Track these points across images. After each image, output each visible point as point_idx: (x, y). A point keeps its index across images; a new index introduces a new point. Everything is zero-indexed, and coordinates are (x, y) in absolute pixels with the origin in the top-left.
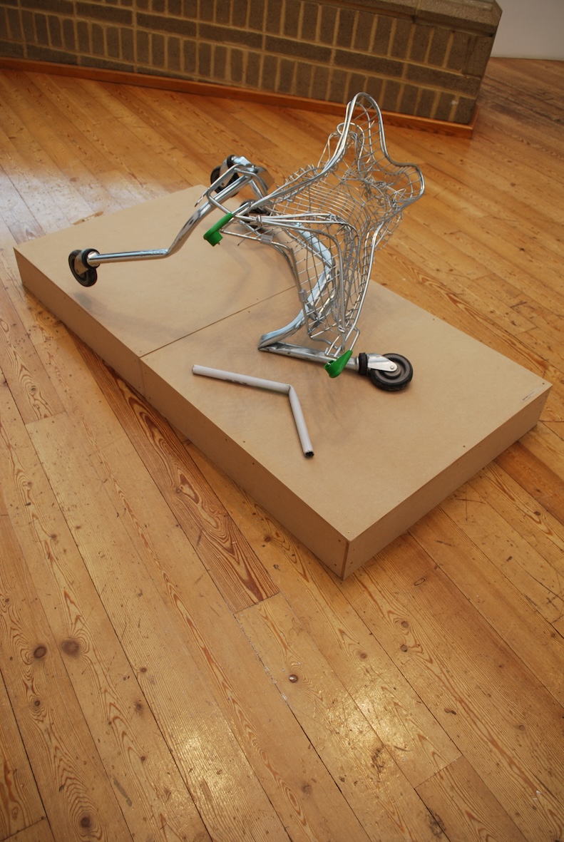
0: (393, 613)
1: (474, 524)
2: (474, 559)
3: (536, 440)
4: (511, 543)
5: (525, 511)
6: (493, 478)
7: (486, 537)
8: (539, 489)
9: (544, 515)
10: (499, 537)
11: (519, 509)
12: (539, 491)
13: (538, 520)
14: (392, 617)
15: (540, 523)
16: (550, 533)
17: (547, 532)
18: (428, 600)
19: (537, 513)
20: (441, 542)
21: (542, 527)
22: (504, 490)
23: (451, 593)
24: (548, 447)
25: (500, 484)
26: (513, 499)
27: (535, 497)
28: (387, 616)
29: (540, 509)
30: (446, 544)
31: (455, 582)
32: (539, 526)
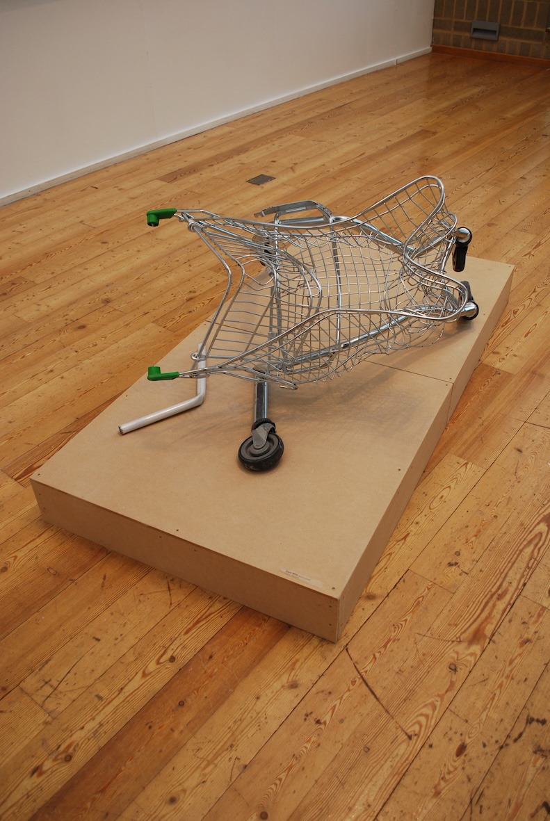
0: (15, 560)
1: (137, 602)
2: (89, 608)
3: (304, 646)
4: (120, 638)
5: (172, 647)
6: (212, 610)
7: (123, 615)
8: (215, 657)
9: (173, 668)
10: (124, 626)
11: (173, 641)
12: (211, 657)
13: (161, 661)
14: (11, 560)
15: (158, 663)
16: (144, 675)
17: (146, 672)
18: (32, 581)
19: (172, 659)
20: (104, 578)
21: (152, 666)
22: (198, 622)
23: (43, 597)
24: (297, 661)
25: (206, 617)
26: (187, 633)
27: (199, 655)
28: (11, 556)
29: (181, 662)
30: (103, 583)
31: (57, 597)
32: (154, 662)
